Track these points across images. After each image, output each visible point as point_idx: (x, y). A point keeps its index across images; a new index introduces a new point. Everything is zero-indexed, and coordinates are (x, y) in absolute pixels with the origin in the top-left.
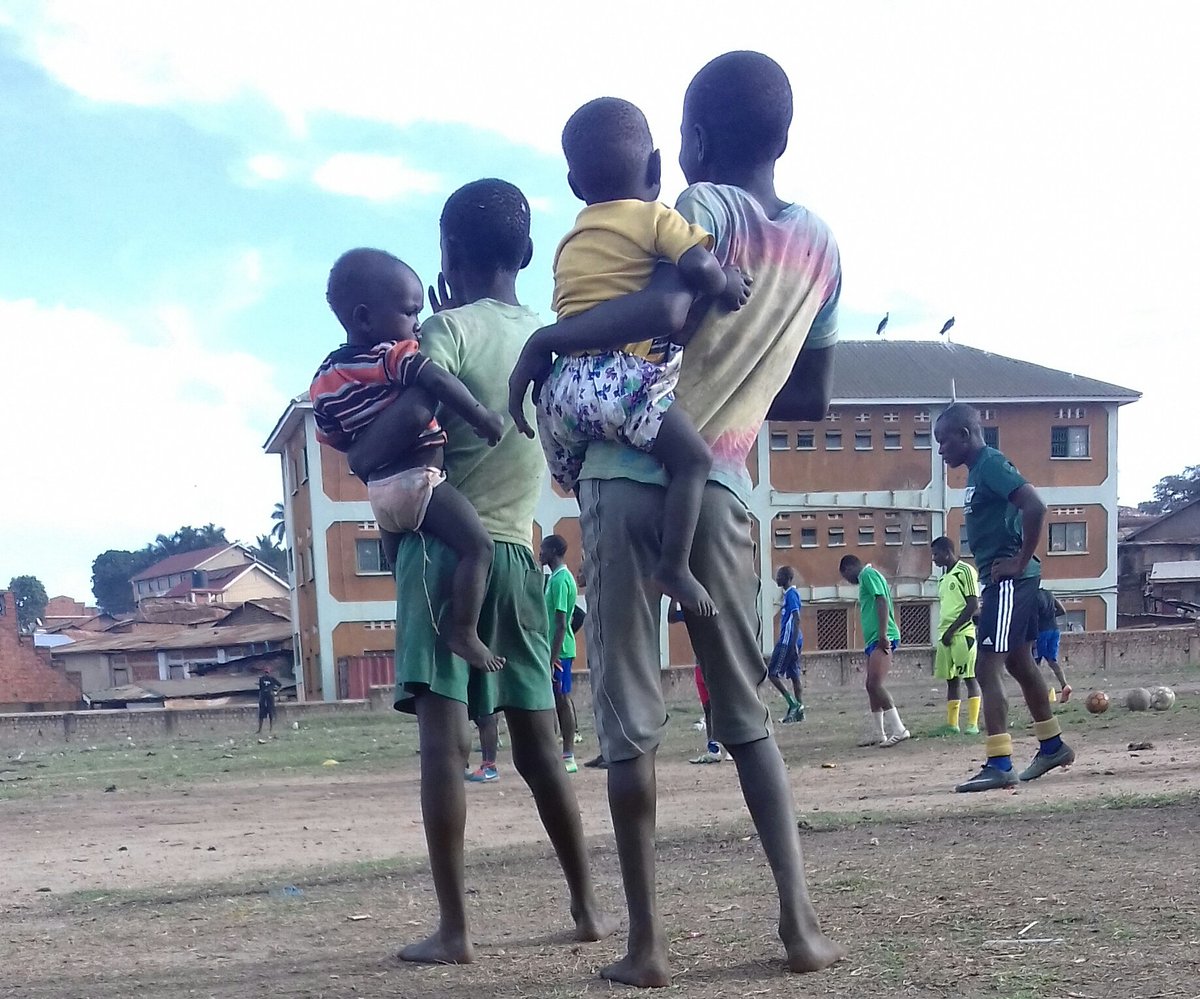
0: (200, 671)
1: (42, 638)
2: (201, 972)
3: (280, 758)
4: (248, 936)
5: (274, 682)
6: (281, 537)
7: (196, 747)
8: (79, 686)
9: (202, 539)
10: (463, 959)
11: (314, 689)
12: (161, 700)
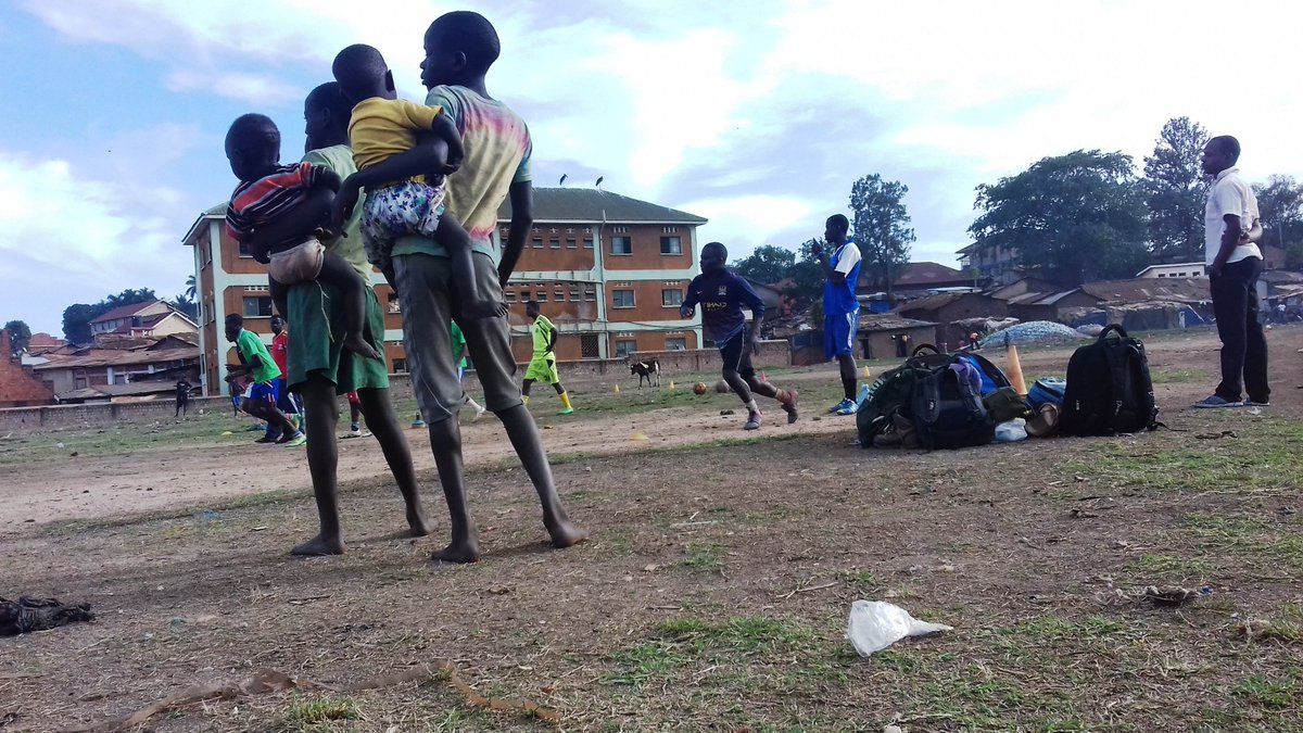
0: (136, 379)
1: (27, 360)
2: (150, 569)
3: (192, 431)
4: (182, 544)
5: (187, 384)
6: (192, 296)
7: (133, 426)
8: (52, 389)
9: (139, 296)
10: (337, 551)
11: (214, 389)
12: (109, 397)
